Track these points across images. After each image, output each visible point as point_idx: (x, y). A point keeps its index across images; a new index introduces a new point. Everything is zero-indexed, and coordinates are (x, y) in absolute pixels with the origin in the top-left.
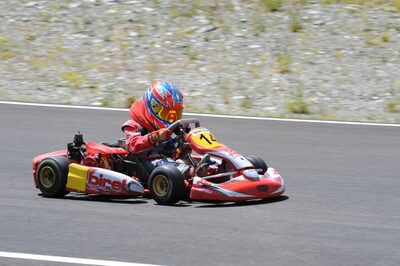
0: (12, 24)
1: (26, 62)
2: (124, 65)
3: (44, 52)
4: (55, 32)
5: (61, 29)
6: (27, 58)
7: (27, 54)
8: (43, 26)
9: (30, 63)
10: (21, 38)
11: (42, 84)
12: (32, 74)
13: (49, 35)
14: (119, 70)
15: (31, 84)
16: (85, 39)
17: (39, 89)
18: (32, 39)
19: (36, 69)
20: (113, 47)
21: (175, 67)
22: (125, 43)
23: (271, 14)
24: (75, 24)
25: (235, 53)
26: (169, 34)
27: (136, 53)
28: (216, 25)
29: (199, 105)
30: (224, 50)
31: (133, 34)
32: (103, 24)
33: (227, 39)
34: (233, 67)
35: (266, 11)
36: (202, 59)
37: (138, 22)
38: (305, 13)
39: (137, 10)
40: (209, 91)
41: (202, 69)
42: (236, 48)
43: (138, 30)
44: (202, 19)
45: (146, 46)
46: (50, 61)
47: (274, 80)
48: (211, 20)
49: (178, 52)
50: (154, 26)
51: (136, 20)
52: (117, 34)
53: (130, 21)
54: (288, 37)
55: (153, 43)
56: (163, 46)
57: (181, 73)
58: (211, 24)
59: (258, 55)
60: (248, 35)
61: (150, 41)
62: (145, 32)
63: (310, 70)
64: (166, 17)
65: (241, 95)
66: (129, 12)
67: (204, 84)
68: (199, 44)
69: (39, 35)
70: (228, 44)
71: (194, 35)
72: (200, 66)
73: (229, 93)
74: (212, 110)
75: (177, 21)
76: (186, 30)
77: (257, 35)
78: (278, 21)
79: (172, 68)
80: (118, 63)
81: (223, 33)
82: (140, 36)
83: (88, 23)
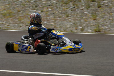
0: (14, 7)
1: (17, 18)
2: (46, 19)
3: (23, 15)
4: (26, 9)
5: (28, 8)
6: (17, 17)
7: (18, 16)
8: (23, 7)
9: (18, 19)
10: (16, 11)
11: (21, 25)
12: (18, 22)
13: (24, 10)
14: (45, 20)
15: (18, 25)
16: (35, 11)
17: (21, 26)
18: (19, 11)
19: (20, 21)
20: (44, 13)
21: (62, 19)
22: (47, 12)
23: (92, 3)
24: (33, 7)
25: (80, 14)
26: (61, 9)
27: (50, 15)
28: (75, 6)
29: (68, 30)
30: (77, 14)
31: (50, 9)
32: (41, 7)
33: (78, 10)
34: (79, 19)
35: (91, 2)
36: (70, 17)
37: (52, 6)
38: (102, 2)
39: (52, 2)
40: (71, 26)
41: (70, 20)
42: (81, 13)
43: (51, 8)
44: (71, 4)
45: (54, 13)
46: (24, 18)
47: (91, 22)
48: (74, 5)
49: (63, 15)
50: (56, 7)
51: (51, 5)
52: (45, 9)
53: (49, 5)
54: (96, 9)
55: (56, 12)
56: (59, 13)
57: (64, 21)
58: (73, 6)
59: (87, 15)
60: (84, 9)
61: (55, 11)
62: (53, 9)
63: (102, 19)
64: (60, 4)
65: (81, 27)
66: (49, 3)
67: (70, 24)
68: (69, 12)
69: (21, 10)
70: (78, 12)
71: (68, 10)
72: (69, 19)
73: (78, 26)
74: (72, 32)
75: (63, 5)
76: (66, 8)
77: (87, 9)
78: (94, 5)
79: (61, 19)
80: (45, 18)
81: (77, 8)
82: (52, 10)
83: (36, 6)
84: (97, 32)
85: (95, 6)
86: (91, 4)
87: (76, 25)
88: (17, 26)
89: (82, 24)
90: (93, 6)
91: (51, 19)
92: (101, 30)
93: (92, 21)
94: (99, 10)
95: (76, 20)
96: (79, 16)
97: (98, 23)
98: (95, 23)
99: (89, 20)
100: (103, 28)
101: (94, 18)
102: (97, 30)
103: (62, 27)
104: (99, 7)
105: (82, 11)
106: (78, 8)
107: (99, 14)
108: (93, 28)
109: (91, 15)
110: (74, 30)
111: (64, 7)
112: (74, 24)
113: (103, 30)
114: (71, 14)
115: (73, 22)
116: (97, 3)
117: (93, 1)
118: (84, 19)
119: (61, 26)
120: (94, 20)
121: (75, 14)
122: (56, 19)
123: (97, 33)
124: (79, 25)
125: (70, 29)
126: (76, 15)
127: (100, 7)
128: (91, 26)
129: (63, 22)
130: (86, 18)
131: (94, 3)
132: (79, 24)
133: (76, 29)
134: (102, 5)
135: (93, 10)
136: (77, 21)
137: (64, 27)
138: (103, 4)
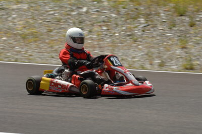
0: (41, 23)
1: (46, 43)
2: (98, 45)
3: (56, 38)
4: (63, 28)
5: (66, 26)
6: (47, 41)
7: (48, 39)
8: (57, 24)
9: (49, 43)
10: (45, 31)
11: (54, 55)
12: (49, 50)
13: (60, 29)
14: (95, 47)
15: (48, 55)
17: (53, 57)
18: (51, 31)
19: (52, 47)
20: (93, 35)
21: (126, 46)
22: (100, 33)
23: (180, 18)
24: (74, 23)
25: (158, 38)
26: (124, 28)
27: (105, 38)
28: (150, 23)
29: (136, 65)
30: (153, 37)
31: (105, 28)
32: (89, 23)
33: (155, 31)
34: (157, 45)
35: (177, 16)
36: (140, 42)
37: (107, 22)
38: (198, 17)
39: (107, 16)
40: (142, 58)
41: (140, 47)
42: (159, 35)
43: (107, 26)
44: (142, 20)
45: (111, 34)
46: (59, 43)
47: (178, 52)
48: (147, 20)
49: (128, 38)
50: (116, 24)
51: (106, 20)
52: (95, 28)
53: (104, 21)
54: (187, 30)
55: (115, 33)
56: (120, 34)
57: (129, 49)
58: (146, 23)
59: (170, 39)
60: (166, 29)
61: (113, 32)
62: (110, 27)
63: (197, 47)
64: (123, 19)
65: (159, 60)
66: (103, 17)
67: (140, 54)
68: (139, 34)
69: (55, 29)
70: (155, 33)
71: (137, 29)
72: (139, 45)
73: (153, 59)
74: (143, 68)
75: (128, 21)
76: (133, 26)
77: (171, 29)
78: (183, 21)
79: (124, 46)
80: (96, 43)
81: (153, 28)
82: (108, 29)
83: (81, 22)
84: (187, 69)
85: (185, 24)
86: (178, 19)
87: (150, 56)
88: (46, 56)
89: (161, 55)
90: (181, 24)
91: (106, 45)
92: (195, 65)
93: (180, 50)
94: (192, 32)
95: (151, 47)
96: (156, 42)
97: (190, 53)
98: (184, 54)
99: (174, 48)
100: (198, 62)
101: (183, 45)
102: (188, 67)
103: (126, 59)
104: (192, 25)
105: (162, 32)
106: (155, 26)
107: (191, 39)
108: (181, 62)
109: (178, 40)
110: (148, 66)
111: (129, 24)
112: (147, 54)
113: (199, 67)
114: (142, 37)
115: (146, 51)
116: (188, 19)
117: (181, 15)
118: (164, 46)
119: (124, 58)
120: (183, 48)
121: (148, 37)
122: (115, 46)
123: (187, 71)
124: (156, 57)
125: (140, 63)
126: (150, 40)
127: (194, 25)
128: (178, 58)
129: (127, 51)
130: (169, 45)
131: (183, 18)
132: (156, 55)
133: (151, 64)
134: (197, 23)
135: (181, 31)
136: (153, 50)
137: (130, 60)
138: (198, 21)
